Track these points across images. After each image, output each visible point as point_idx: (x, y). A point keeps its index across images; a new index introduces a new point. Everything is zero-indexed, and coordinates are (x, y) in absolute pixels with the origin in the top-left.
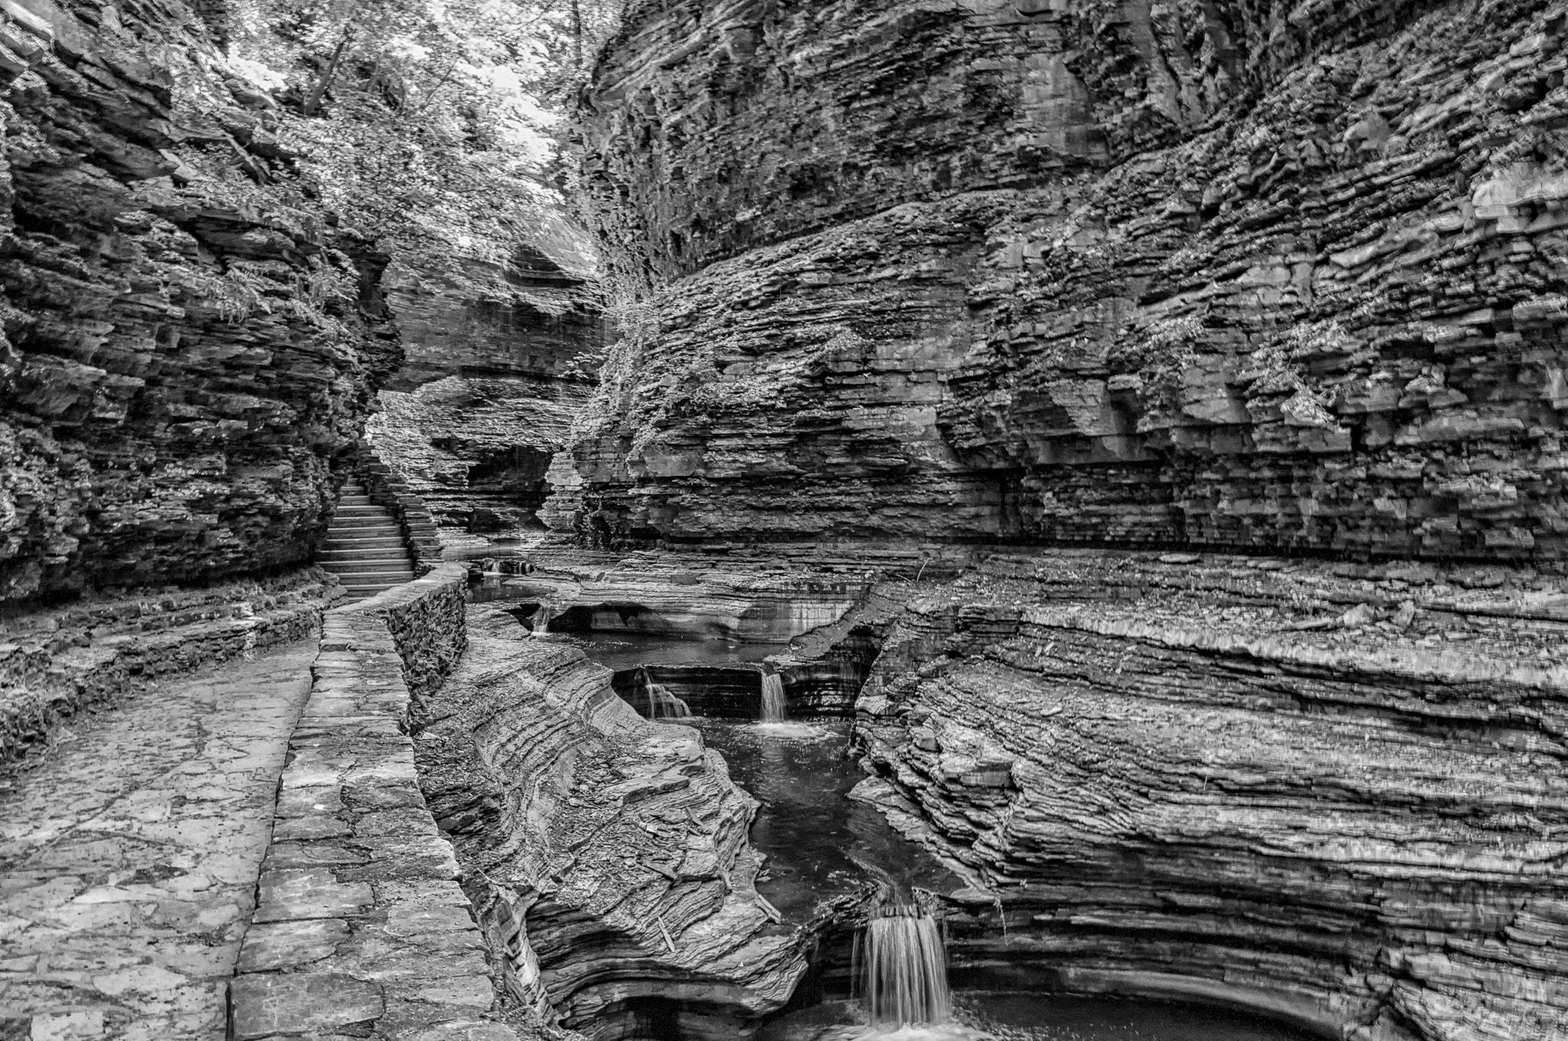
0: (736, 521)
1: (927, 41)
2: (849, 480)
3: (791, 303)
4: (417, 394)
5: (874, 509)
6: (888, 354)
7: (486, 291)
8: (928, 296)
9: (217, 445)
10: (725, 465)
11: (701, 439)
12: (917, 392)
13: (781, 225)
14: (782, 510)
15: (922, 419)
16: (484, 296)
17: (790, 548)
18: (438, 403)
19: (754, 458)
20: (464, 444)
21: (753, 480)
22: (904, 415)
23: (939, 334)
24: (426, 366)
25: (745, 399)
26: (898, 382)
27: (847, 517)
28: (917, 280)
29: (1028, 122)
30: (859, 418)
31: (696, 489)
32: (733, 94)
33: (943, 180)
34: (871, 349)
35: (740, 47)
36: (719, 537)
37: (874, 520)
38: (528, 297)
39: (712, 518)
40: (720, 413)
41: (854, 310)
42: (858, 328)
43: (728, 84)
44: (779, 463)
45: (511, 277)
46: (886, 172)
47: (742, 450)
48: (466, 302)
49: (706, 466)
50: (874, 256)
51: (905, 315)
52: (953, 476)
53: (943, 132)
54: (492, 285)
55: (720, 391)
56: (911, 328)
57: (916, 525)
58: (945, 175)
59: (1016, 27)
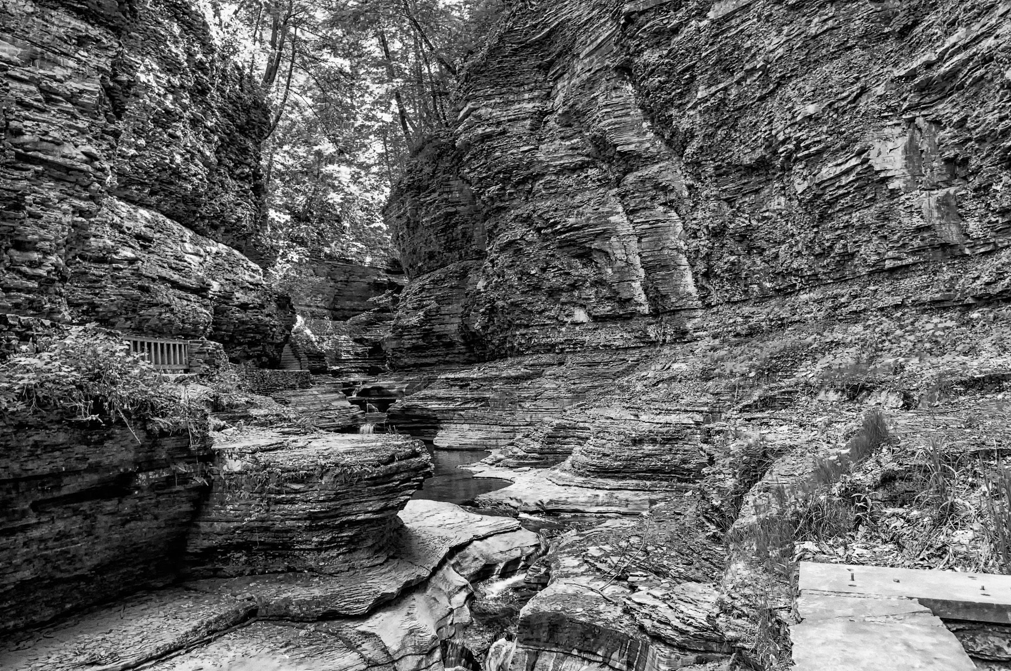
0: (412, 361)
1: (451, 219)
2: (439, 346)
3: (424, 294)
4: (348, 322)
5: (447, 354)
6: (445, 309)
7: (376, 278)
8: (455, 292)
9: (246, 343)
10: (407, 344)
11: (400, 336)
12: (453, 320)
13: (428, 268)
14: (425, 357)
15: (453, 328)
16: (375, 281)
17: (428, 369)
18: (357, 324)
19: (414, 341)
20: (367, 340)
21: (415, 348)
22: (449, 327)
23: (458, 303)
24: (354, 310)
25: (410, 324)
26: (447, 317)
27: (440, 358)
28: (451, 287)
29: (476, 242)
30: (437, 328)
31: (401, 352)
32: (413, 228)
33: (461, 258)
34: (439, 308)
35: (412, 215)
36: (409, 366)
37: (447, 359)
38: (394, 279)
39: (406, 360)
40: (405, 328)
41: (437, 297)
42: (437, 301)
43: (411, 225)
44: (421, 342)
45: (388, 271)
46: (447, 254)
47: (411, 339)
48: (369, 284)
49: (403, 344)
50: (444, 280)
51: (449, 298)
52: (463, 344)
53: (459, 244)
54: (379, 276)
55: (404, 322)
56: (450, 301)
57: (457, 359)
58: (461, 255)
59: (472, 215)
